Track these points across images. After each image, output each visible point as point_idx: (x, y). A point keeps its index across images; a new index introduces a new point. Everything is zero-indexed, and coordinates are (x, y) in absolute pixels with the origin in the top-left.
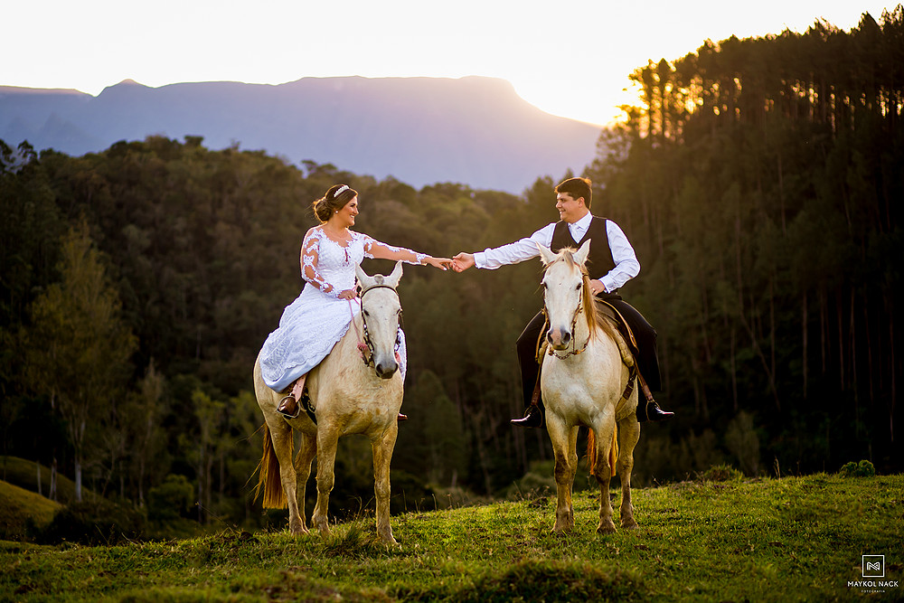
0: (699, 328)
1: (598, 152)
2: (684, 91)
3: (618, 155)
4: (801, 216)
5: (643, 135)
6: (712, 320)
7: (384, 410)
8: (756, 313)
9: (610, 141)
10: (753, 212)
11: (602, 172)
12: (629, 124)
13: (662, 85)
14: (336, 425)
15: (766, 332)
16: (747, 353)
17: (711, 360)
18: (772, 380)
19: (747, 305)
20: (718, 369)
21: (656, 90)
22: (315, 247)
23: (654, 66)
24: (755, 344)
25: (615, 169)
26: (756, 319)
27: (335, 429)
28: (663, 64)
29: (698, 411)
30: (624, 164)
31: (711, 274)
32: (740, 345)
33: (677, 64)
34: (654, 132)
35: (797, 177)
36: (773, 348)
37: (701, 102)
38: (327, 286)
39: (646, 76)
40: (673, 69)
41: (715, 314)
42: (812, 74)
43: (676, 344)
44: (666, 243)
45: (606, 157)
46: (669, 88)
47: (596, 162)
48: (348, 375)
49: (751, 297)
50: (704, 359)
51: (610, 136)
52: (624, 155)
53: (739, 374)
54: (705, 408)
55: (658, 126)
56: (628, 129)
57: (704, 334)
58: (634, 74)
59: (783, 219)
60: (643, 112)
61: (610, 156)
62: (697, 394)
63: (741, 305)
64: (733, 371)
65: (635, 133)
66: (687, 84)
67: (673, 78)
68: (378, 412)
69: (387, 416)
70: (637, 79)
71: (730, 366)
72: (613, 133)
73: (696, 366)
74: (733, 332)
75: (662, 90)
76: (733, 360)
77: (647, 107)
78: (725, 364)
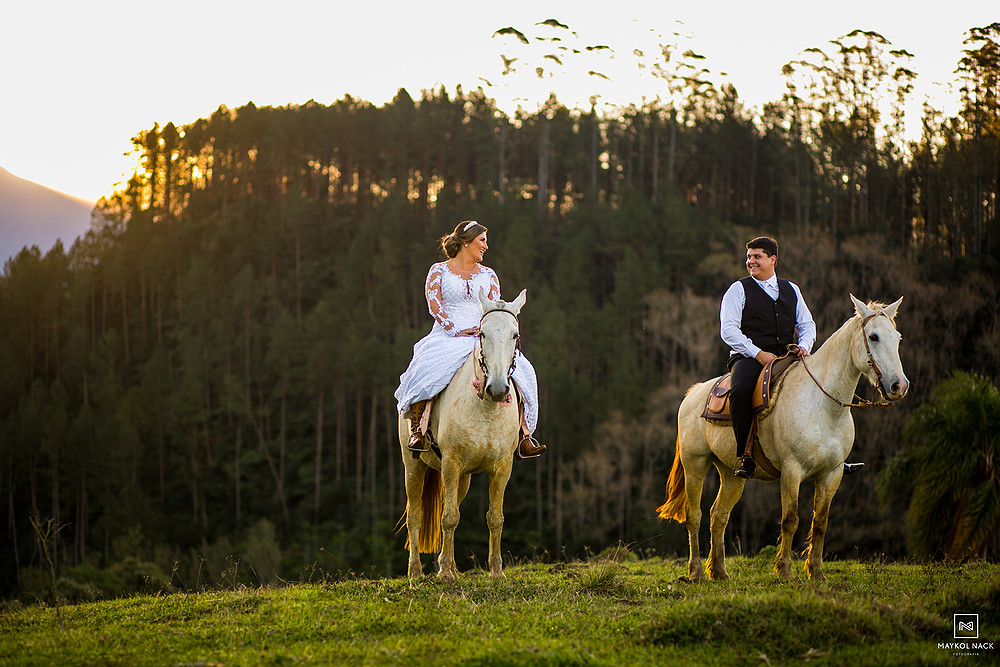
0: (200, 426)
1: (93, 223)
2: (192, 160)
3: (115, 227)
4: (321, 307)
5: (145, 206)
6: (214, 418)
7: (496, 445)
8: (265, 411)
9: (107, 211)
10: (265, 299)
11: (96, 246)
12: (128, 193)
13: (168, 151)
14: (453, 458)
15: (275, 433)
16: (253, 456)
17: (212, 463)
18: (280, 486)
19: (255, 401)
20: (219, 472)
21: (161, 158)
22: (437, 280)
23: (160, 130)
24: (263, 445)
25: (111, 244)
26: (264, 419)
27: (451, 461)
28: (170, 129)
29: (195, 518)
30: (121, 238)
31: (215, 366)
32: (245, 446)
33: (186, 129)
34: (156, 204)
35: (316, 263)
36: (283, 452)
37: (210, 173)
38: (448, 324)
39: (150, 140)
40: (182, 134)
41: (218, 411)
42: (336, 149)
43: (173, 442)
44: (165, 329)
45: (101, 228)
46: (175, 156)
47: (90, 234)
48: (460, 405)
49: (261, 393)
50: (203, 461)
51: (106, 206)
52: (122, 228)
53: (243, 479)
54: (204, 515)
55: (160, 199)
56: (127, 199)
57: (205, 433)
58: (138, 137)
59: (298, 309)
60: (144, 181)
61: (106, 227)
62: (195, 499)
63: (248, 403)
64: (238, 475)
65: (134, 205)
66: (196, 152)
67: (181, 145)
68: (490, 446)
69: (499, 450)
70: (141, 143)
71: (234, 469)
72: (110, 203)
73: (195, 466)
74: (239, 432)
75: (168, 158)
76: (237, 462)
77: (149, 175)
78: (228, 468)
